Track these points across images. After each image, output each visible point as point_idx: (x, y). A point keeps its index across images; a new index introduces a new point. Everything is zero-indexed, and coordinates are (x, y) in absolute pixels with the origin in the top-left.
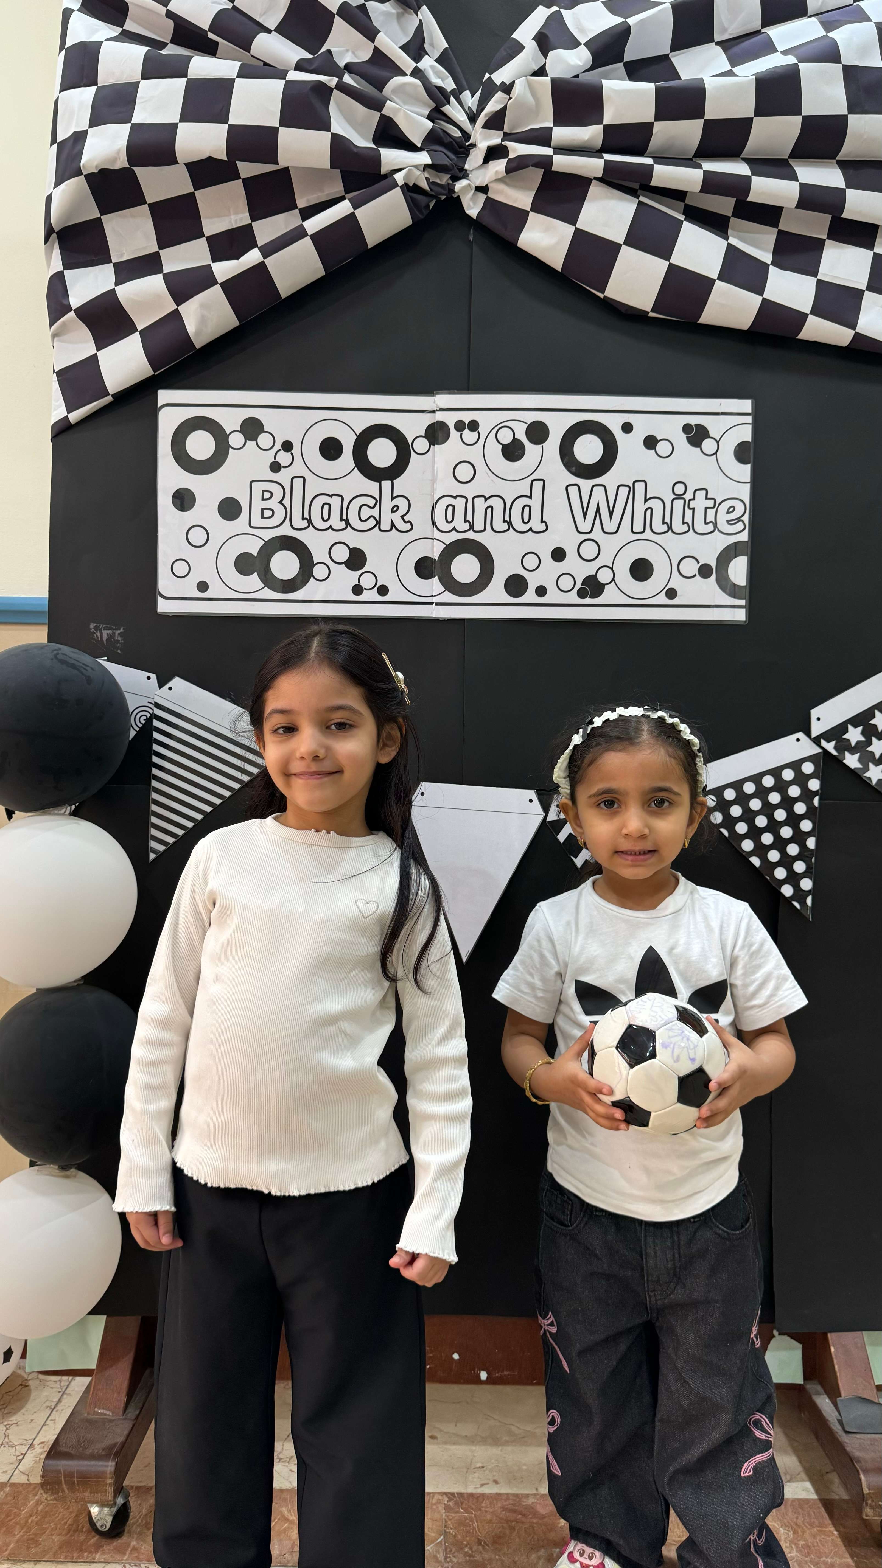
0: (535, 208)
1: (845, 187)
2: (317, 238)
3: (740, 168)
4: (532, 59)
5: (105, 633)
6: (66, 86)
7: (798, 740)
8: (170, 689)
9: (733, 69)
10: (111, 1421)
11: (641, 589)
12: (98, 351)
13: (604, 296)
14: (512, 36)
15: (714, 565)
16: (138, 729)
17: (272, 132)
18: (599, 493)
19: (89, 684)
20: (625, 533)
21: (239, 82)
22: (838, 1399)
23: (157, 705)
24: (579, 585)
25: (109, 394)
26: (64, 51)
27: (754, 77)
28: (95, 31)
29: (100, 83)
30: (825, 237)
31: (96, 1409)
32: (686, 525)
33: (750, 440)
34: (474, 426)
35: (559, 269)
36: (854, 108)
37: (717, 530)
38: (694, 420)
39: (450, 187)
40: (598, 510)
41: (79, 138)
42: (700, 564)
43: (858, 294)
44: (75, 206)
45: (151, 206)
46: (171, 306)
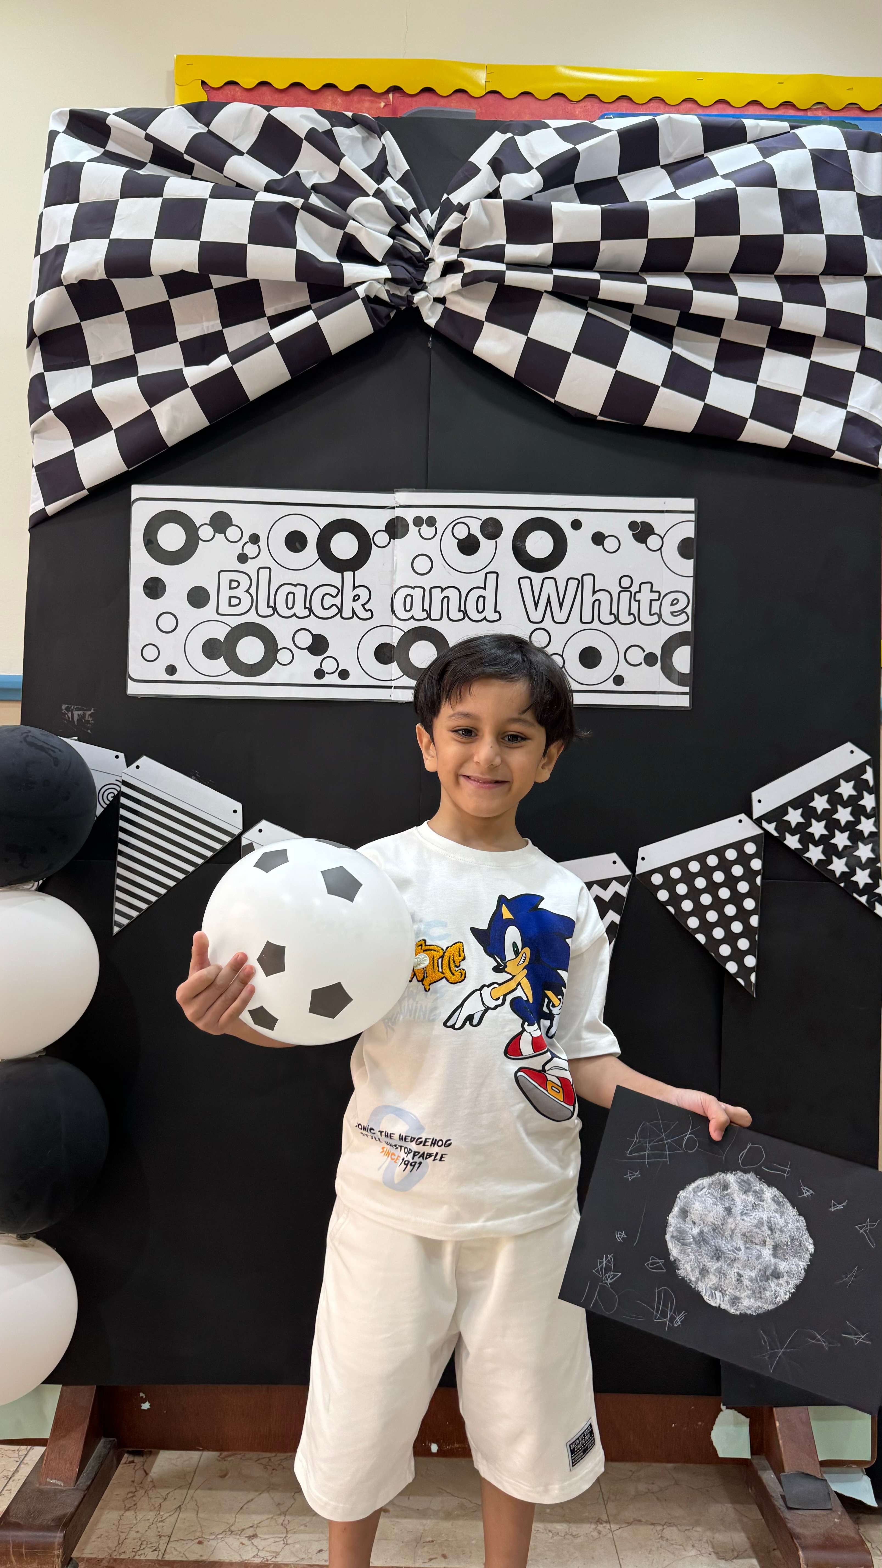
0: (490, 318)
1: (781, 301)
2: (283, 346)
3: (682, 283)
4: (487, 182)
5: (76, 714)
6: (50, 202)
7: (740, 821)
8: (138, 767)
9: (677, 191)
10: (62, 1491)
11: (591, 676)
12: (75, 447)
13: (555, 401)
14: (469, 160)
15: (659, 654)
16: (105, 806)
17: (241, 249)
18: (549, 584)
19: (56, 765)
20: (574, 623)
21: (210, 202)
22: (782, 1474)
23: (125, 783)
25: (85, 489)
26: (49, 169)
27: (694, 200)
28: (79, 151)
29: (83, 199)
30: (764, 346)
31: (48, 1480)
32: (632, 616)
33: (692, 536)
34: (431, 522)
35: (513, 376)
36: (788, 229)
37: (661, 620)
38: (639, 518)
39: (409, 298)
40: (549, 601)
41: (61, 251)
42: (646, 653)
43: (795, 400)
44: (55, 312)
45: (128, 313)
46: (144, 407)
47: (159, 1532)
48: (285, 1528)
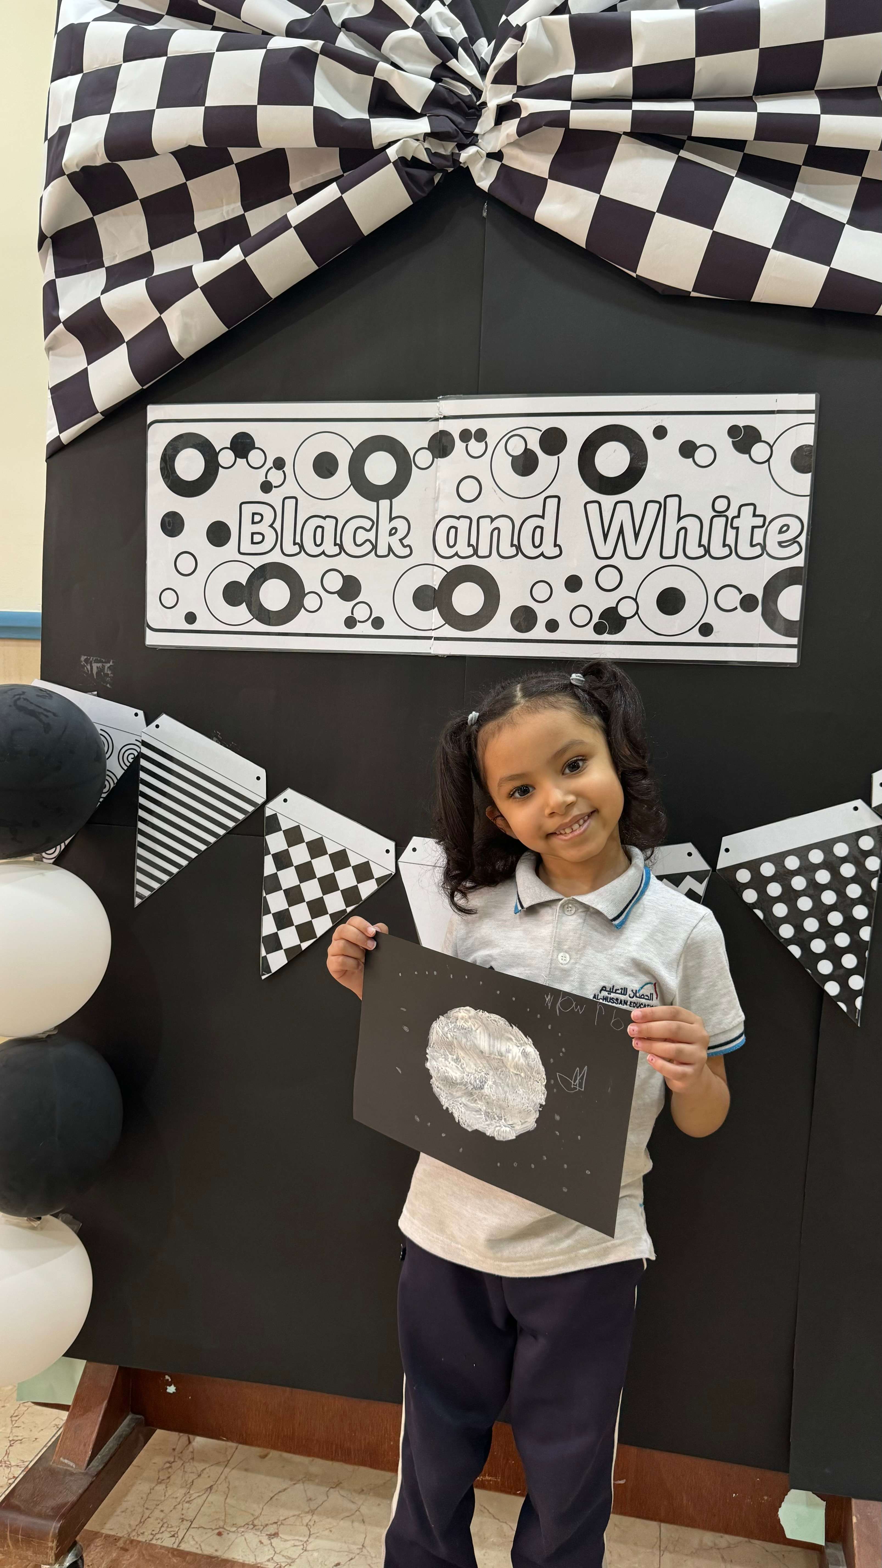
0: (555, 174)
2: (303, 230)
3: (806, 106)
5: (95, 666)
6: (57, 75)
7: (856, 809)
8: (157, 726)
10: (72, 1474)
11: (671, 624)
12: (88, 364)
13: (637, 275)
15: (760, 597)
16: (126, 768)
17: (252, 113)
18: (623, 509)
19: (47, 732)
20: (653, 559)
21: (219, 57)
23: (145, 744)
24: (596, 619)
25: (98, 412)
26: (56, 35)
28: (84, 10)
29: (87, 67)
31: (61, 1459)
32: (727, 548)
33: (811, 443)
34: (481, 435)
35: (584, 245)
37: (765, 553)
38: (742, 421)
39: (456, 157)
40: (621, 531)
41: (64, 132)
42: (742, 595)
44: (62, 208)
45: (143, 201)
46: (154, 314)
47: (183, 1514)
48: (309, 1530)
